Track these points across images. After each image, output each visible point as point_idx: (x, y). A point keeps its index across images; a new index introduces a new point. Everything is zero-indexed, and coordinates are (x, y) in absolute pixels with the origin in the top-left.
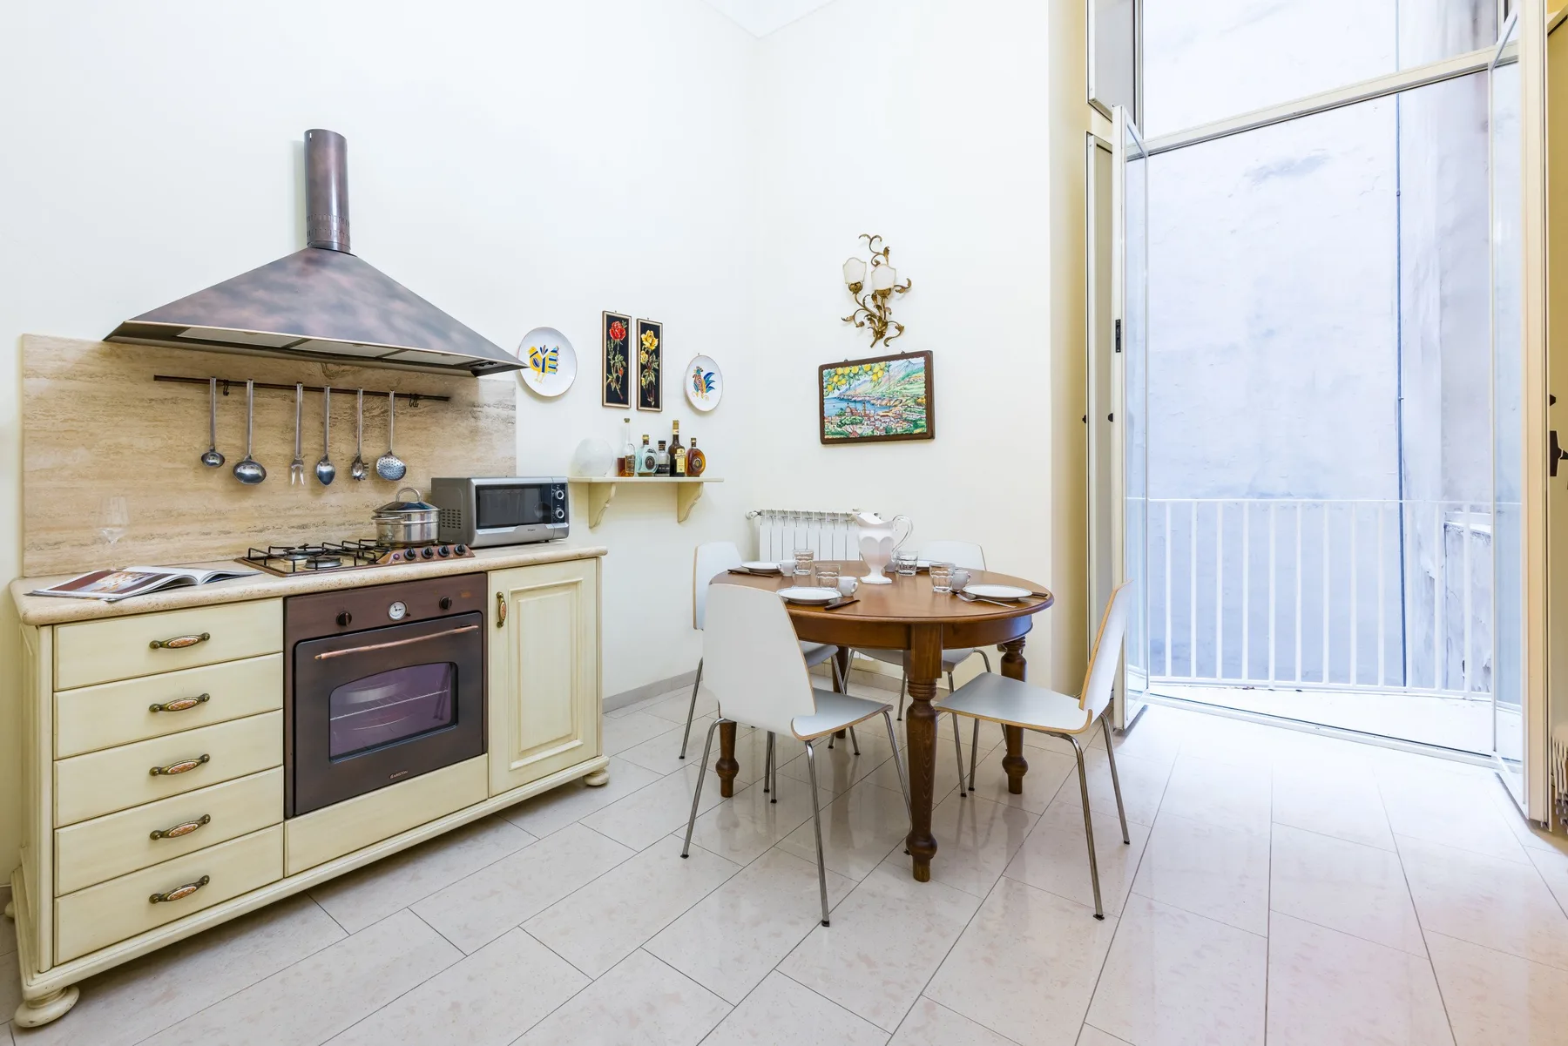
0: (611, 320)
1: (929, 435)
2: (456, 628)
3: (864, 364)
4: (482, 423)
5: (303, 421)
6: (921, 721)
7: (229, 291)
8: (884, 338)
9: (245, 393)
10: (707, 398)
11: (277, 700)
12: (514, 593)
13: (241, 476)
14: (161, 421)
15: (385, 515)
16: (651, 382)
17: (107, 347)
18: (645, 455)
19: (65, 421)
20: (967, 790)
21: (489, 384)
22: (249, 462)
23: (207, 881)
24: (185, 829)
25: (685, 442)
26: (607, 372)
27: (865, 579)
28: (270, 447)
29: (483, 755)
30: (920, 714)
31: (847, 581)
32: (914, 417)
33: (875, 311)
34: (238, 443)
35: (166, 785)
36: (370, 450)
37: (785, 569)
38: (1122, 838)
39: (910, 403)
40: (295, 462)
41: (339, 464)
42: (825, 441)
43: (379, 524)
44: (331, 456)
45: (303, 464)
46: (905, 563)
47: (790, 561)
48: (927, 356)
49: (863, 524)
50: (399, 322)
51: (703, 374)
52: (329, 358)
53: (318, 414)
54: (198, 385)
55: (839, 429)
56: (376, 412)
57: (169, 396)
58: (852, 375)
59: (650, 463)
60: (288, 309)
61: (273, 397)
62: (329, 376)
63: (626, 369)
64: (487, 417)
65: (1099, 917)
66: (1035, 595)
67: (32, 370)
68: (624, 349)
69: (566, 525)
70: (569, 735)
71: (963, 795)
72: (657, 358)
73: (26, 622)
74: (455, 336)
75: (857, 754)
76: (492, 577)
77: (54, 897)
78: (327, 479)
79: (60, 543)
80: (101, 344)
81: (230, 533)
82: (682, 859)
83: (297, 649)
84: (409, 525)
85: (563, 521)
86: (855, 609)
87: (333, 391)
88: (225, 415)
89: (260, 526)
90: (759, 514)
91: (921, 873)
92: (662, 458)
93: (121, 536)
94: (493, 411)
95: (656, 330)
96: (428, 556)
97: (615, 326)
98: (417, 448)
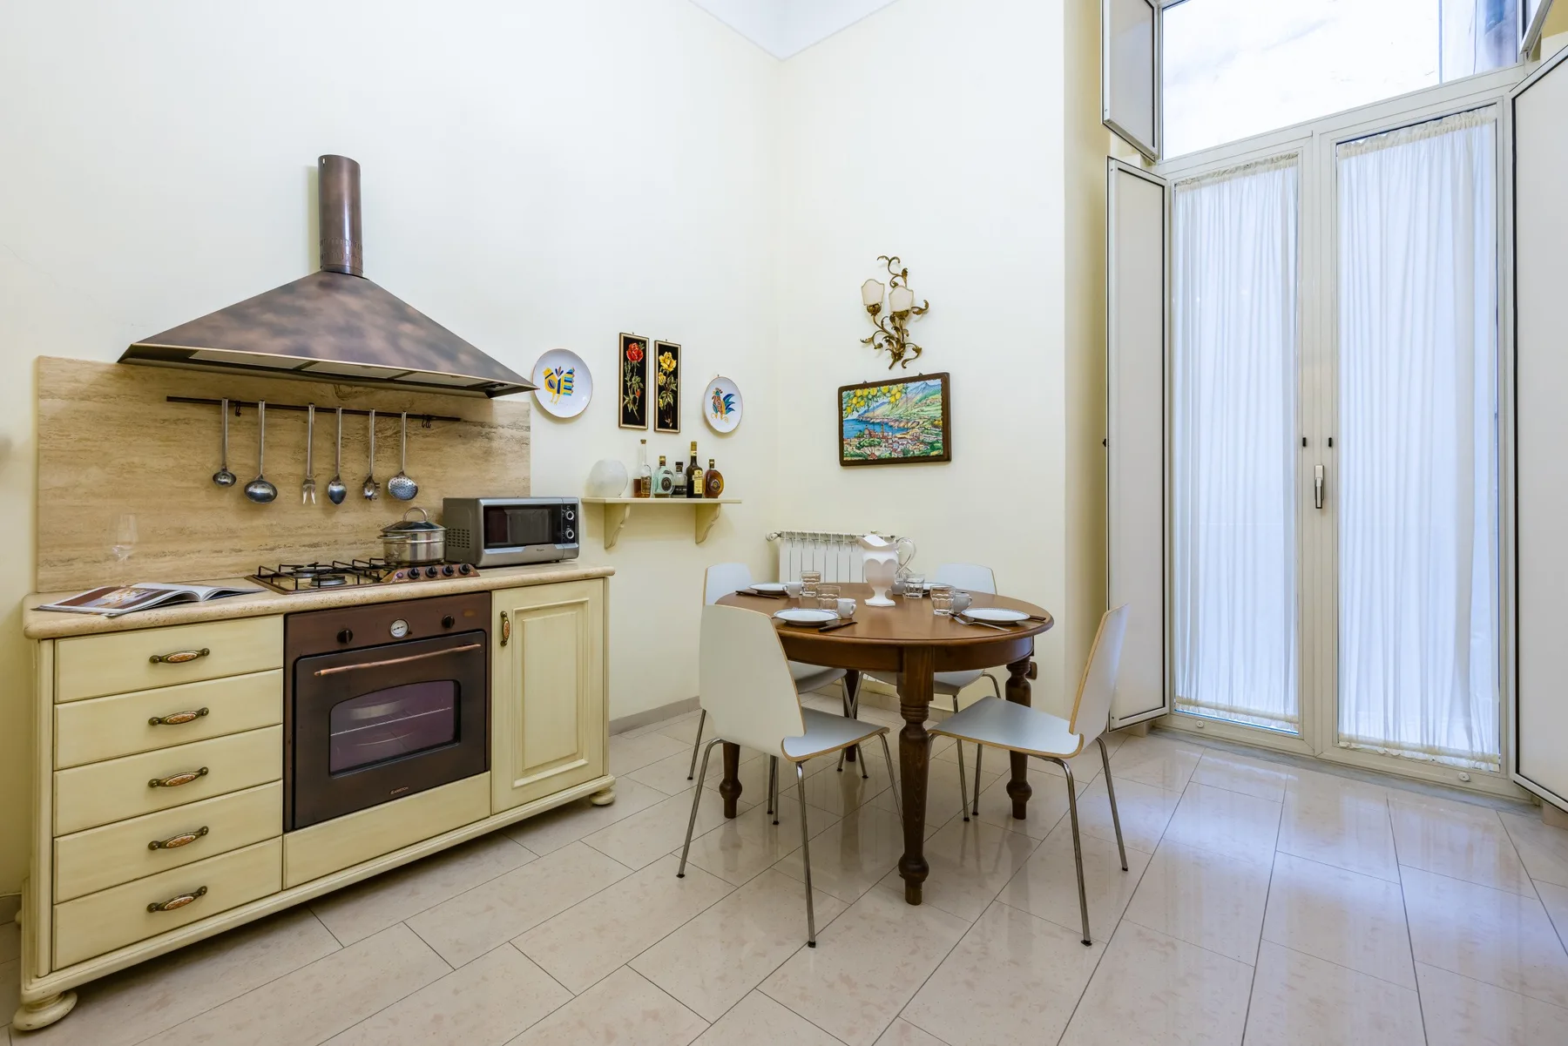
0: (628, 342)
1: (946, 457)
2: (460, 646)
3: (883, 386)
4: (495, 444)
5: (315, 442)
6: (915, 744)
7: (238, 314)
8: (903, 360)
9: (257, 413)
10: (727, 420)
11: (277, 714)
12: (518, 612)
13: (252, 495)
14: (175, 441)
15: (391, 534)
16: (669, 403)
17: (122, 368)
18: (661, 476)
19: (80, 440)
20: (970, 815)
21: (504, 405)
22: (260, 481)
23: (205, 892)
24: (183, 840)
25: (703, 464)
26: (624, 394)
27: (868, 602)
28: (281, 467)
29: (486, 773)
30: (912, 736)
31: (847, 602)
32: (932, 439)
33: (893, 332)
34: (251, 462)
35: (165, 797)
36: (381, 470)
37: (792, 591)
38: (1120, 865)
39: (927, 425)
40: (306, 482)
41: (350, 483)
42: (844, 463)
43: (385, 543)
44: (342, 475)
45: (314, 483)
46: (912, 586)
47: (797, 582)
48: (944, 378)
49: (868, 547)
50: (406, 344)
51: (722, 396)
52: (342, 379)
53: (331, 435)
54: (209, 406)
55: (858, 451)
56: (389, 433)
57: (182, 416)
58: (870, 397)
59: (666, 484)
60: (297, 332)
61: (286, 418)
62: (342, 397)
63: (643, 391)
64: (501, 438)
65: (1087, 943)
66: (1032, 619)
67: (47, 391)
68: (641, 371)
69: (576, 545)
70: (574, 754)
71: (966, 820)
72: (675, 380)
73: (28, 636)
74: (464, 358)
75: (865, 777)
76: (496, 596)
77: (52, 905)
78: (338, 499)
79: (74, 559)
80: (116, 366)
81: (240, 551)
82: (678, 878)
83: (297, 665)
84: (416, 544)
85: (573, 541)
86: (853, 632)
87: (344, 412)
88: (237, 435)
89: (271, 544)
90: (779, 535)
91: (913, 896)
92: (679, 479)
93: (131, 553)
94: (507, 432)
95: (674, 351)
96: (432, 575)
97: (631, 347)
98: (429, 468)
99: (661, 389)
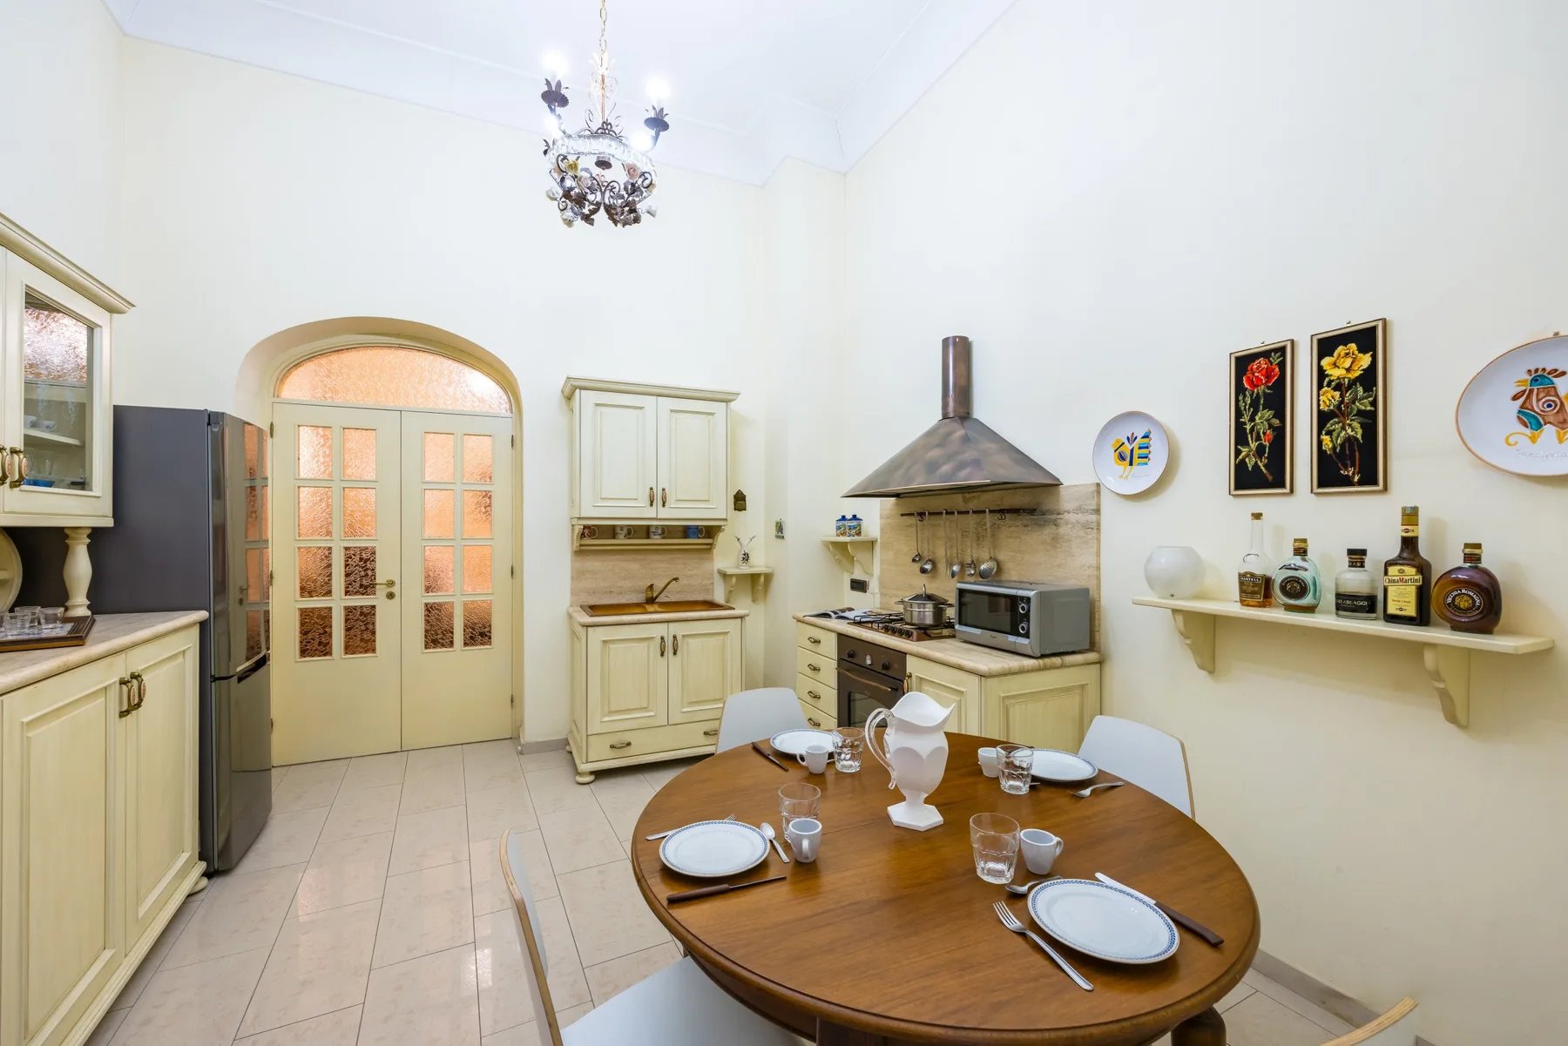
0: (1246, 360)
4: (1063, 530)
13: (924, 569)
14: (908, 537)
16: (1352, 439)
21: (1070, 490)
22: (930, 560)
26: (1238, 444)
34: (931, 548)
44: (965, 558)
52: (966, 490)
57: (911, 523)
59: (1293, 589)
62: (965, 502)
63: (1282, 430)
64: (1067, 523)
68: (1277, 398)
72: (1367, 391)
76: (909, 659)
78: (954, 575)
85: (1025, 636)
87: (973, 512)
94: (1073, 517)
95: (1365, 337)
97: (1256, 366)
98: (1012, 554)
99: (1323, 418)
